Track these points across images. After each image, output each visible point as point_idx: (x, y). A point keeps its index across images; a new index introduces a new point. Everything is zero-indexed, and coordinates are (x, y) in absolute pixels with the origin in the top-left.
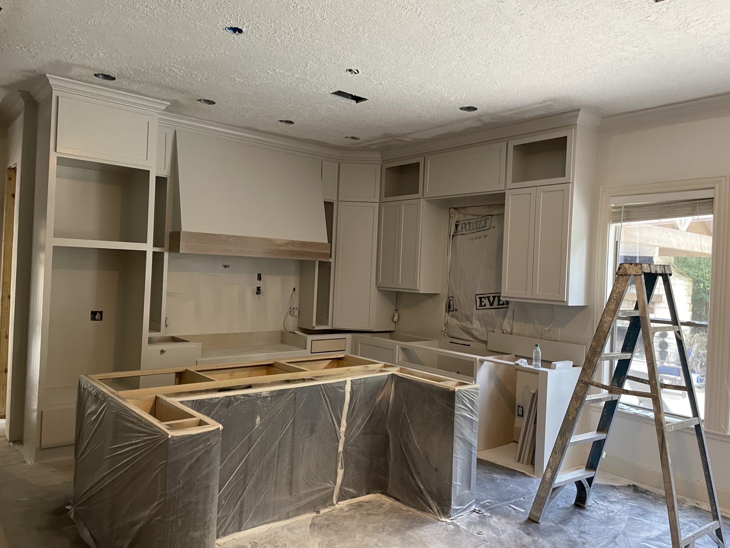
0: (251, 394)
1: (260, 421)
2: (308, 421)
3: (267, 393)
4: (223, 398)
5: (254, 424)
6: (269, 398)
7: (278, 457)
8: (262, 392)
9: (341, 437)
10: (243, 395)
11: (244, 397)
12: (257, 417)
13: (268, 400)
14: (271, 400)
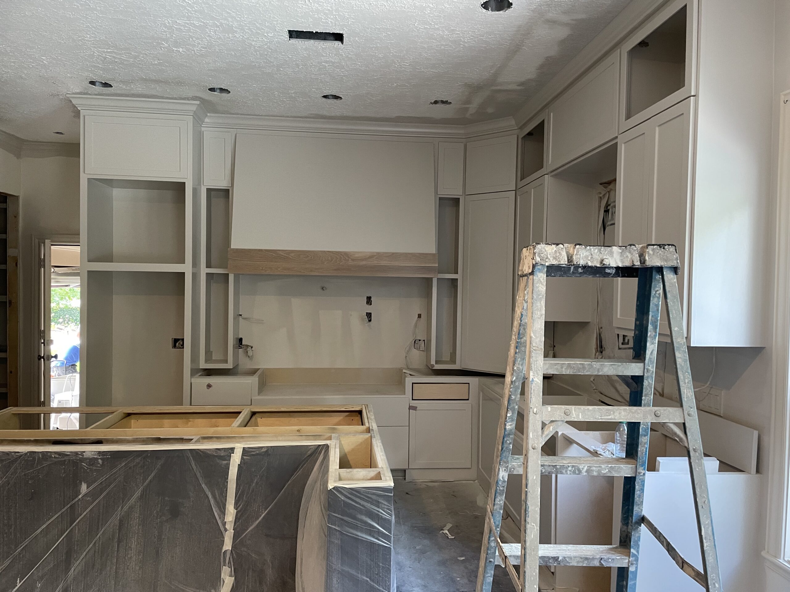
0: (68, 452)
1: (87, 488)
2: (166, 498)
3: (93, 453)
4: (26, 454)
5: (78, 493)
6: (100, 461)
7: (119, 542)
8: (84, 452)
9: (226, 530)
10: (55, 453)
11: (57, 456)
12: (82, 484)
13: (99, 464)
14: (103, 463)
